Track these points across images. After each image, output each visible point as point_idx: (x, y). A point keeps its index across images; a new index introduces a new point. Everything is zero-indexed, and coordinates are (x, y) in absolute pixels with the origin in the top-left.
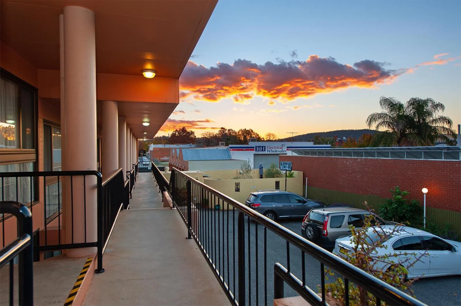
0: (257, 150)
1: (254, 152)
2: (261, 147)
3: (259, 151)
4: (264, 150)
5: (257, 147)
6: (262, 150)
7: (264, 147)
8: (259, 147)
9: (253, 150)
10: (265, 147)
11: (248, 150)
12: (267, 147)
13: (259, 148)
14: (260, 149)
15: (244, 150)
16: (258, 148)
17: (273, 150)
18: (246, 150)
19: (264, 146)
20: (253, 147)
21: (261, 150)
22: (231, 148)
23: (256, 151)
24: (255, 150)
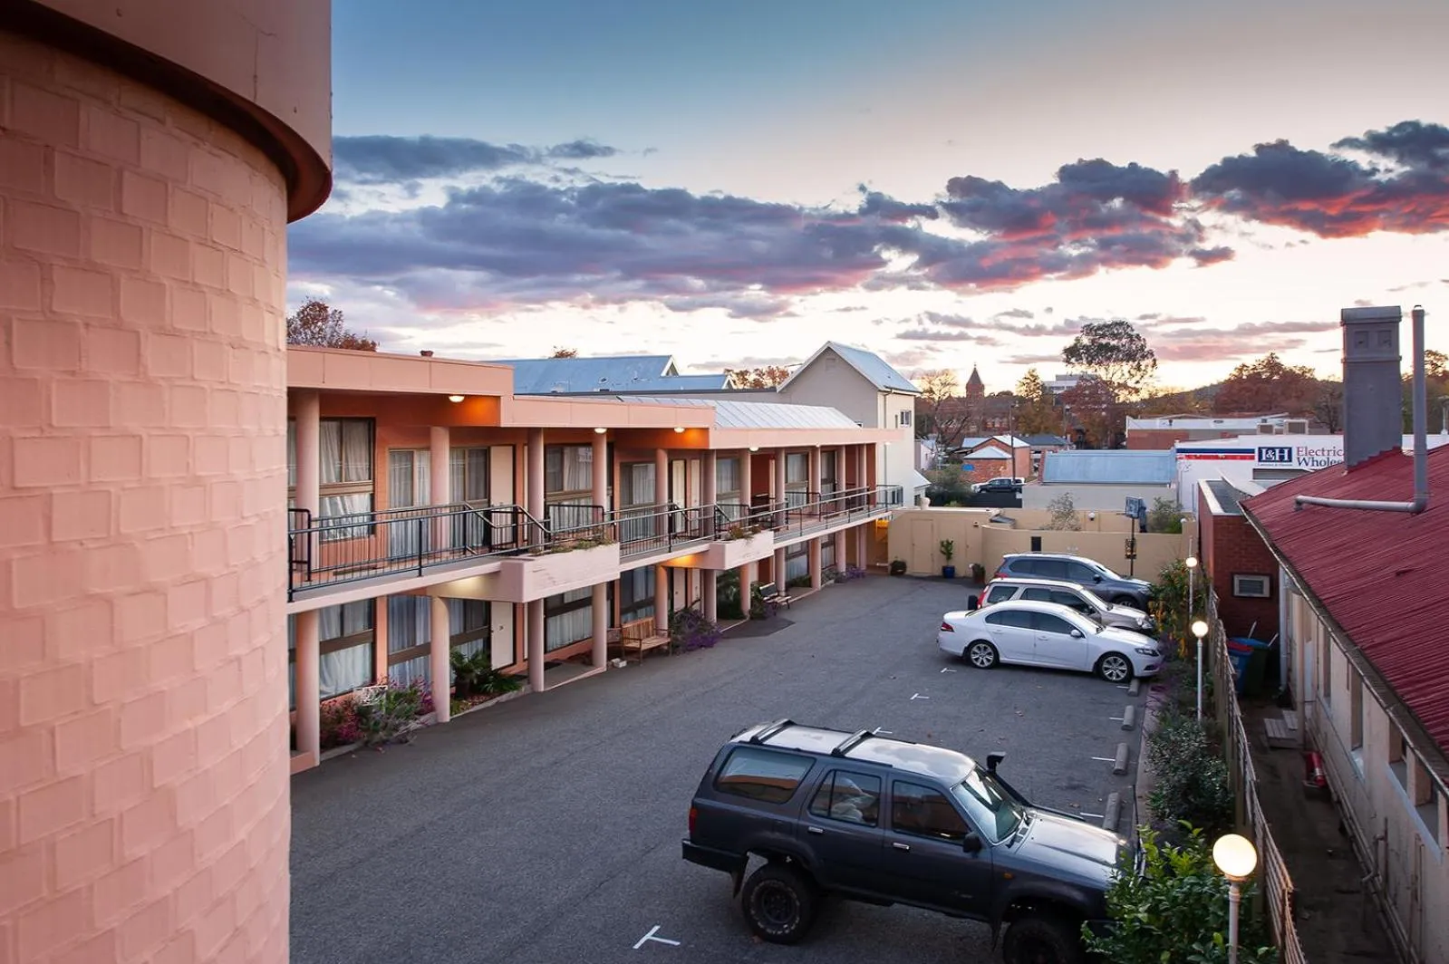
0: (1264, 458)
1: (1255, 464)
2: (1277, 451)
3: (1269, 460)
4: (1286, 458)
5: (1264, 451)
6: (1282, 458)
7: (1286, 451)
8: (1269, 449)
9: (1252, 458)
10: (1290, 450)
11: (1234, 458)
12: (1298, 451)
13: (1270, 452)
14: (1274, 455)
15: (1222, 458)
16: (1267, 453)
17: (1316, 458)
18: (1226, 458)
19: (1286, 448)
20: (1253, 451)
21: (1277, 459)
22: (1180, 451)
23: (1260, 460)
24: (1257, 457)
